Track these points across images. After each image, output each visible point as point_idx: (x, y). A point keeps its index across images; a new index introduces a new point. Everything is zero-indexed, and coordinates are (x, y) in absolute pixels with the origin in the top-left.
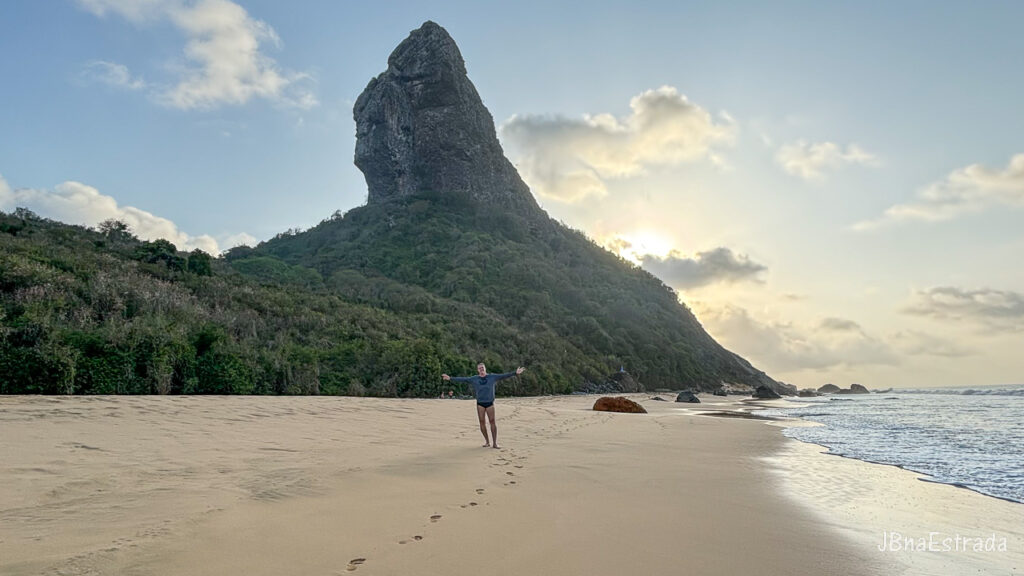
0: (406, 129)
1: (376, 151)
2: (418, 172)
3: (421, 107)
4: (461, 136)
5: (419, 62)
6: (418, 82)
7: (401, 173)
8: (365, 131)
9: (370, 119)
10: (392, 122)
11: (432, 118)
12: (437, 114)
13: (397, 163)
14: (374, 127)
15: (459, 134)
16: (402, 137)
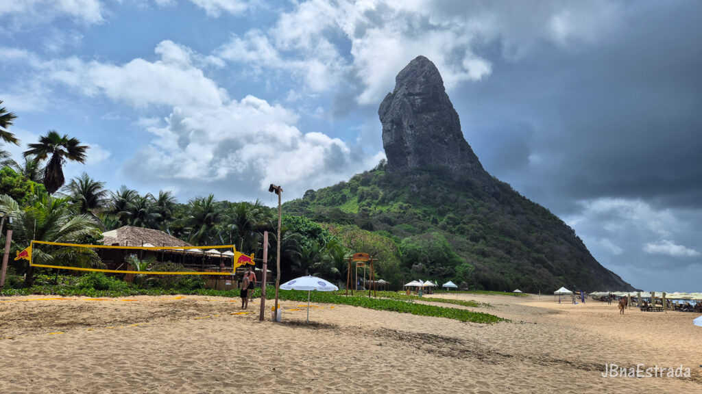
0: (411, 127)
1: (396, 141)
2: (418, 152)
3: (419, 112)
4: (442, 130)
5: (418, 85)
6: (417, 97)
7: (409, 153)
8: (390, 129)
9: (392, 121)
10: (405, 124)
11: (426, 119)
12: (428, 117)
13: (407, 147)
14: (395, 127)
15: (441, 129)
16: (409, 132)
